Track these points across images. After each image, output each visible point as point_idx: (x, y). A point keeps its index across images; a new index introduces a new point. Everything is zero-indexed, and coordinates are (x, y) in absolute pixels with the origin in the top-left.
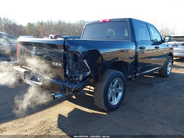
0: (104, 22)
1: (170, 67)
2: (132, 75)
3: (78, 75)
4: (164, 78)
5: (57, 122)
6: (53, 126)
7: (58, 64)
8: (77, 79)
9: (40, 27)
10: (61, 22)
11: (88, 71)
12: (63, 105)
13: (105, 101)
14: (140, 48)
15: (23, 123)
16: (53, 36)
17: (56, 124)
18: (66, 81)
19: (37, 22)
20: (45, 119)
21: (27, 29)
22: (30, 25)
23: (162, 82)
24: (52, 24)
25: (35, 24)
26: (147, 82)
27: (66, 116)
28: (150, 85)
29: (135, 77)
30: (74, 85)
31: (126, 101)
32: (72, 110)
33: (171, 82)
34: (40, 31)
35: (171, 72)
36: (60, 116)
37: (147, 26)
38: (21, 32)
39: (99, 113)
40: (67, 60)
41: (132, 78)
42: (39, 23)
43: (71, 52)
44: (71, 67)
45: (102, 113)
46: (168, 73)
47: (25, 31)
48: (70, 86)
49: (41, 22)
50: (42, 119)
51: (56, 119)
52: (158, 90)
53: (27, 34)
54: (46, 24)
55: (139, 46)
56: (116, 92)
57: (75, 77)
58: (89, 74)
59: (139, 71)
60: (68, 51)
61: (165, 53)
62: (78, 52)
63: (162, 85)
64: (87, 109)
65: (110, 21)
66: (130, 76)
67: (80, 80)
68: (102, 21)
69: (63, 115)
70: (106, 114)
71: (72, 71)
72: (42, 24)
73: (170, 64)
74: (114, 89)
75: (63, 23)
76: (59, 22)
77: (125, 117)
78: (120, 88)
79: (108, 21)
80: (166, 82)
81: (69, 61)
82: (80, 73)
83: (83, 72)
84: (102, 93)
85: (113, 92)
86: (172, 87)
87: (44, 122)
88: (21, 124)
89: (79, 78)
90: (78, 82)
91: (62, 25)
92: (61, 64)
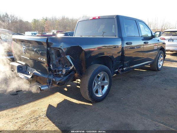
0: (94, 19)
1: (162, 61)
2: (119, 69)
3: (61, 69)
4: (155, 72)
5: (46, 112)
6: (42, 115)
7: (43, 60)
8: (60, 73)
9: (45, 23)
10: (64, 17)
11: (71, 65)
12: (54, 96)
13: (89, 93)
14: (127, 44)
15: (16, 112)
16: (55, 31)
17: (45, 113)
18: (50, 75)
19: (42, 19)
20: (36, 108)
21: (33, 25)
22: (35, 21)
23: (152, 75)
24: (56, 20)
25: (40, 20)
26: (137, 76)
27: (55, 106)
28: (140, 78)
29: (123, 71)
30: (58, 78)
31: (113, 93)
32: (61, 101)
33: (161, 76)
34: (45, 26)
35: (163, 66)
36: (50, 107)
37: (136, 22)
38: (27, 27)
39: (86, 103)
40: (51, 56)
41: (119, 72)
42: (44, 19)
43: (54, 49)
44: (54, 62)
45: (88, 104)
46: (160, 67)
47: (31, 27)
48: (54, 79)
49: (45, 18)
50: (33, 109)
51: (45, 109)
52: (146, 83)
53: (32, 30)
54: (50, 20)
55: (126, 42)
56: (102, 85)
57: (59, 71)
58: (72, 68)
59: (126, 65)
60: (51, 48)
61: (156, 48)
62: (60, 49)
63: (151, 79)
64: (76, 100)
65: (99, 18)
66: (117, 70)
67: (63, 74)
68: (92, 18)
69: (52, 105)
70: (92, 105)
71: (55, 65)
72: (46, 20)
73: (162, 58)
74: (100, 82)
75: (66, 18)
76: (62, 18)
77: (108, 108)
78: (106, 81)
79: (97, 18)
80: (156, 76)
81: (52, 56)
82: (63, 68)
83: (67, 66)
84: (87, 85)
85: (98, 85)
86: (161, 81)
87: (34, 112)
88: (14, 113)
89: (62, 72)
90: (62, 76)
91: (65, 21)
92: (45, 59)
